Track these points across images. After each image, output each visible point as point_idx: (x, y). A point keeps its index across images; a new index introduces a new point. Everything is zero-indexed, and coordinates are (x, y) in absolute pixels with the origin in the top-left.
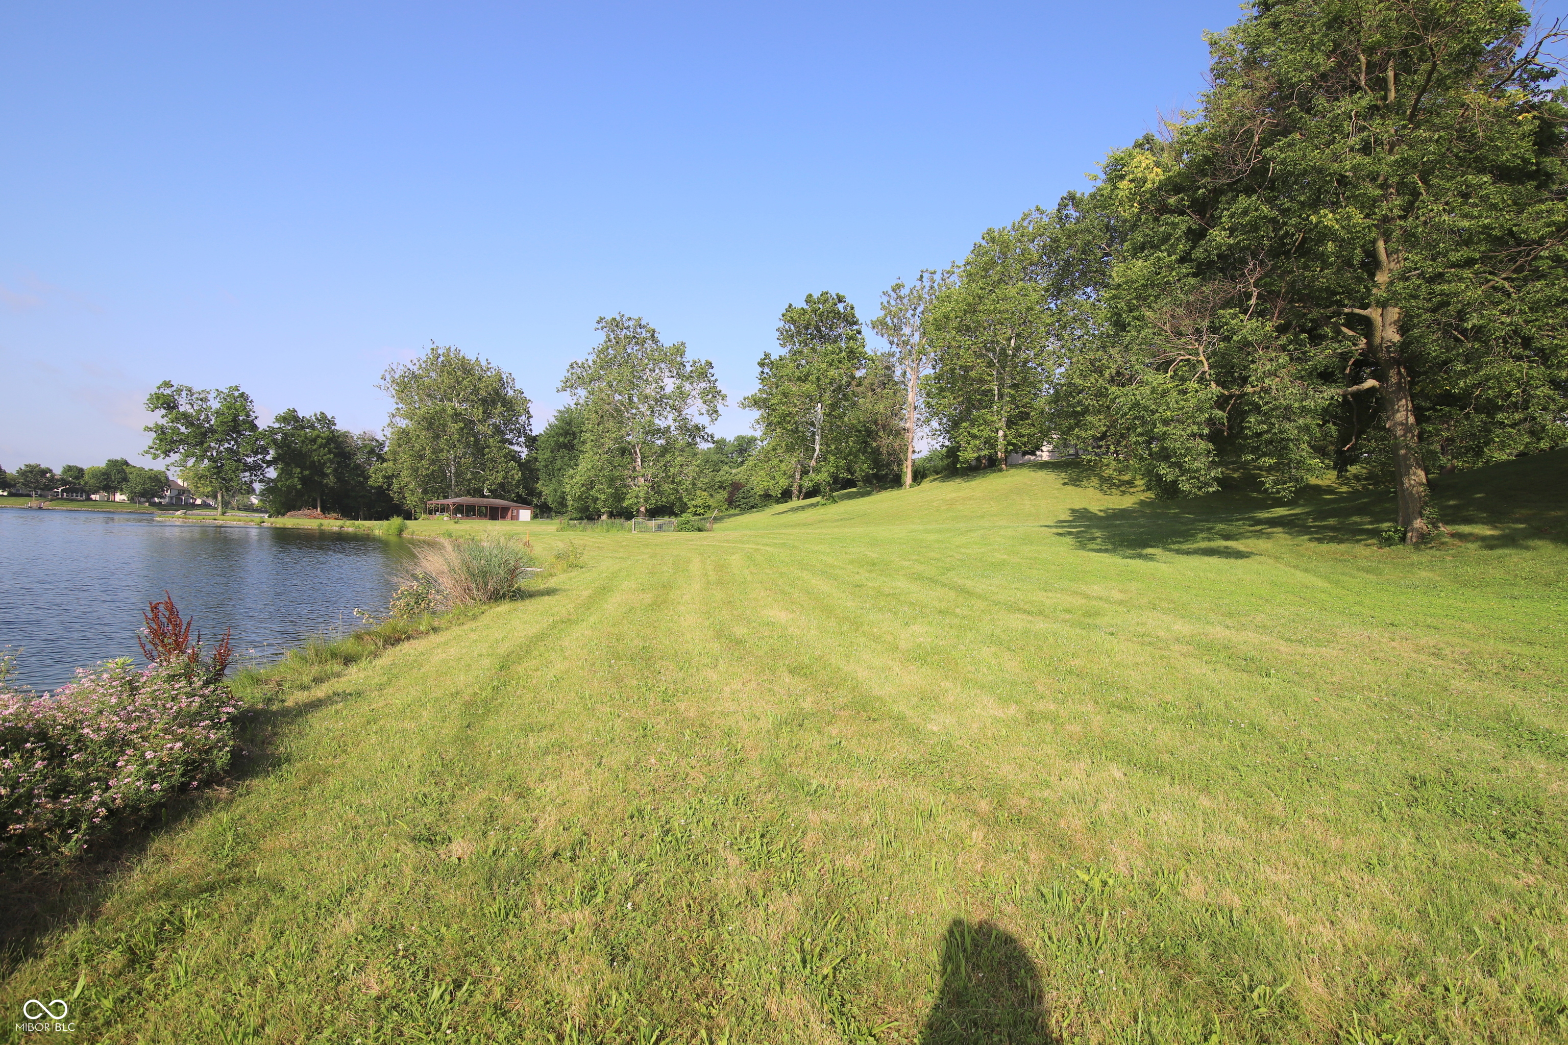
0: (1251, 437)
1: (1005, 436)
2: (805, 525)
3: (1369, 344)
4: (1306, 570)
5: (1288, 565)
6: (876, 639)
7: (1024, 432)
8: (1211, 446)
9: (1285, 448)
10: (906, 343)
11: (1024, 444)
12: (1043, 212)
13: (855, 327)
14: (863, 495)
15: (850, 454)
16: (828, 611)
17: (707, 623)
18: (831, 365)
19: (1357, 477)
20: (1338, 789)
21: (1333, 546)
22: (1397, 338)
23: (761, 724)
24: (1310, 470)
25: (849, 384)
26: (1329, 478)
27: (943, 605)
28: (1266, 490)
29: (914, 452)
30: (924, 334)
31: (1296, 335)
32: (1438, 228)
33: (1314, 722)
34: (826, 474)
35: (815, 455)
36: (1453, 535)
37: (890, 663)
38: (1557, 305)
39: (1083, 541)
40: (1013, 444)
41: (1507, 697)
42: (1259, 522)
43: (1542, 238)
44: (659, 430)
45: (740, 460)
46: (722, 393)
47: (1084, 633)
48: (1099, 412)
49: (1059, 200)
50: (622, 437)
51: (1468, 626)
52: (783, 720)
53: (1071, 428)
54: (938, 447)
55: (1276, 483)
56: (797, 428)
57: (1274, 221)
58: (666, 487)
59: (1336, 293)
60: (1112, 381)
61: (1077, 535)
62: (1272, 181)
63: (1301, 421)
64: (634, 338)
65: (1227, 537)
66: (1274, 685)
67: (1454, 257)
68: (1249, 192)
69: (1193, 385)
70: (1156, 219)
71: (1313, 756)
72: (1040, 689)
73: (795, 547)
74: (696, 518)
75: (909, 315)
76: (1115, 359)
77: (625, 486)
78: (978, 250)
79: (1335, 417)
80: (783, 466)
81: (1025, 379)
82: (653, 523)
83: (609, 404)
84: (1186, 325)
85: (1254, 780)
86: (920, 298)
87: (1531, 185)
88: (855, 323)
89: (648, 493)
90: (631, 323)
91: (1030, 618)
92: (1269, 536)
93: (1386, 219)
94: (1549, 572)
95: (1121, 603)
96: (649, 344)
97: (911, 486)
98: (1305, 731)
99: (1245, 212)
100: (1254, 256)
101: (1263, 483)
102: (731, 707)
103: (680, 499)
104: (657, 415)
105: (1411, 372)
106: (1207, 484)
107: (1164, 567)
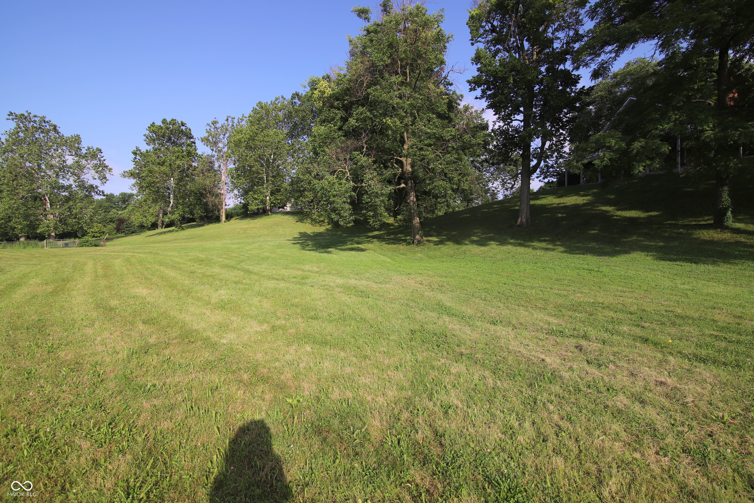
0: (365, 204)
1: (270, 199)
2: (165, 241)
3: (402, 171)
4: (384, 255)
5: (378, 253)
6: (199, 299)
7: (278, 198)
8: (351, 207)
9: (376, 208)
10: (220, 151)
11: (279, 203)
12: (284, 99)
13: (192, 140)
14: (199, 226)
15: (191, 205)
16: (173, 287)
17: (91, 300)
18: (178, 158)
19: (400, 220)
20: (389, 339)
21: (393, 246)
22: (410, 170)
23: (120, 356)
24: (385, 217)
25: (188, 169)
26: (391, 220)
27: (237, 279)
28: (370, 225)
29: (226, 205)
30: (229, 148)
31: (379, 165)
32: (421, 130)
33: (383, 314)
34: (178, 215)
35: (171, 205)
36: (427, 241)
37: (205, 311)
38: (453, 163)
39: (304, 246)
40: (274, 203)
41: (440, 296)
42: (369, 237)
43: (449, 140)
44: (63, 187)
45: (123, 206)
46: (109, 167)
47: (300, 287)
48: (310, 190)
49: (291, 95)
50: (34, 189)
51: (430, 272)
52: (134, 351)
53: (299, 197)
54: (238, 203)
55: (373, 222)
56: (158, 190)
57: (371, 119)
58: (71, 221)
59: (392, 151)
60: (315, 177)
61: (301, 244)
62: (371, 103)
63: (381, 198)
64: (39, 128)
65: (358, 243)
66: (370, 301)
67: (426, 142)
68: (363, 106)
69: (344, 181)
70: (329, 110)
71: (381, 328)
72: (279, 314)
73: (157, 254)
74: (94, 239)
75: (221, 137)
76: (315, 169)
77: (38, 220)
78: (254, 110)
79: (393, 197)
80: (151, 210)
81: (278, 174)
82: (61, 243)
83: (21, 168)
84: (341, 156)
85: (361, 341)
86: (227, 130)
87: (446, 121)
88: (192, 138)
89: (56, 224)
90: (36, 119)
91: (278, 282)
92: (372, 242)
93: (406, 125)
94: (452, 252)
95: (317, 272)
96: (52, 134)
97: (225, 222)
98: (380, 319)
99: (361, 114)
100: (365, 132)
101: (369, 222)
102: (100, 348)
103: (82, 228)
104: (61, 177)
105: (415, 183)
106: (349, 222)
107: (335, 256)
